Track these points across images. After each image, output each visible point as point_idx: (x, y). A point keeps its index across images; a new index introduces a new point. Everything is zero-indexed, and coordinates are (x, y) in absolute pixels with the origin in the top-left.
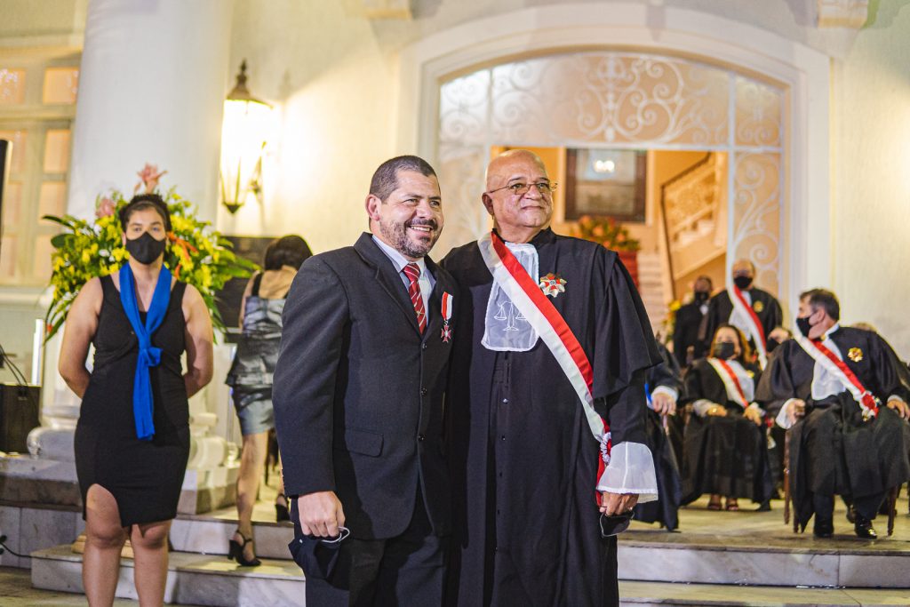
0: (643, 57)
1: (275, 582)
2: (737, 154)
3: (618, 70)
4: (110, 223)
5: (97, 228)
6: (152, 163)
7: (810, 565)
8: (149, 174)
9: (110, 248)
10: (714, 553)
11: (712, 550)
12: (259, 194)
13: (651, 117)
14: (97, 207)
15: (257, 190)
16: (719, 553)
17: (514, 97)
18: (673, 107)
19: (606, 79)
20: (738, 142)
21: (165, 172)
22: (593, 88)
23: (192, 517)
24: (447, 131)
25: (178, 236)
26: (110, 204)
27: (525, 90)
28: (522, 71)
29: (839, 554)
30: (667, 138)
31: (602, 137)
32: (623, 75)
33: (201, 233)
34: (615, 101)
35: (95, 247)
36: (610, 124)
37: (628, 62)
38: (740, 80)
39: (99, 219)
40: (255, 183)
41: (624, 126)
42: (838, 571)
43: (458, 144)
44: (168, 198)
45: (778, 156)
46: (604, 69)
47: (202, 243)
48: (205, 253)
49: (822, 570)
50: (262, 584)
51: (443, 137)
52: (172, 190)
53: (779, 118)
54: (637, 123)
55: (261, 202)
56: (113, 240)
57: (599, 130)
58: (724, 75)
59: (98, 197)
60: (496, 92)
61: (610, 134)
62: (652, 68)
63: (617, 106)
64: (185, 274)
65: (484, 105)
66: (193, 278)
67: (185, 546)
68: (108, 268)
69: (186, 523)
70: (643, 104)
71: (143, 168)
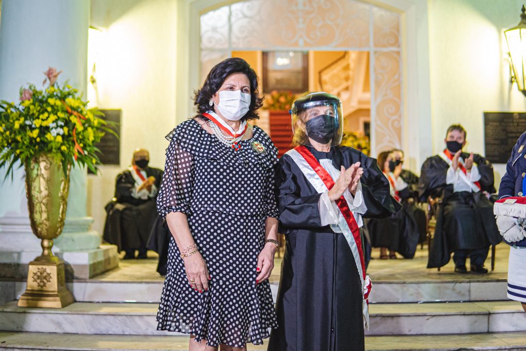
1: (145, 317)
2: (375, 52)
3: (304, 5)
4: (30, 104)
5: (21, 108)
6: (53, 66)
7: (454, 289)
8: (52, 73)
9: (32, 120)
10: (398, 285)
11: (397, 283)
12: (95, 84)
13: (325, 31)
14: (21, 94)
15: (93, 81)
16: (401, 285)
17: (244, 22)
18: (337, 25)
19: (298, 10)
20: (376, 45)
21: (60, 72)
22: (290, 16)
23: (87, 281)
24: (205, 43)
25: (73, 110)
26: (28, 93)
27: (251, 18)
28: (249, 6)
29: (470, 282)
30: (334, 44)
31: (296, 44)
32: (307, 8)
33: (84, 108)
34: (304, 23)
35: (22, 119)
36: (301, 37)
38: (375, 9)
39: (23, 102)
40: (92, 78)
41: (308, 37)
42: (469, 291)
43: (212, 50)
44: (64, 88)
45: (398, 53)
46: (296, 4)
47: (86, 114)
49: (460, 292)
50: (137, 319)
51: (203, 47)
52: (67, 82)
53: (398, 29)
54: (317, 36)
55: (96, 88)
56: (33, 114)
57: (294, 40)
58: (367, 7)
59: (21, 88)
60: (233, 19)
61: (301, 42)
62: (324, 4)
63: (305, 26)
64: (78, 134)
65: (227, 28)
66: (83, 136)
67: (84, 298)
68: (31, 132)
69: (83, 285)
70: (320, 24)
71: (48, 69)
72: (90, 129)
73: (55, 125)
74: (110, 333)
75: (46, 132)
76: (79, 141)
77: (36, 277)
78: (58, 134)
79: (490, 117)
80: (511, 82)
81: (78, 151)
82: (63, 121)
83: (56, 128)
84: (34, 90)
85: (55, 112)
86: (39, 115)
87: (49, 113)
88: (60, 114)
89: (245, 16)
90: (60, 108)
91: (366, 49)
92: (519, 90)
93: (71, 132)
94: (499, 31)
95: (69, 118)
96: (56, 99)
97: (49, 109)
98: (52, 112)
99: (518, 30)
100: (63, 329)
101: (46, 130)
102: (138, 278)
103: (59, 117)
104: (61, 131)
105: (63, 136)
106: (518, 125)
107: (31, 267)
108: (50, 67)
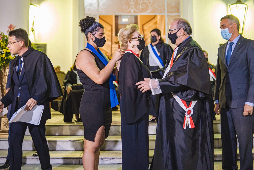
2: (168, 16)
6: (12, 24)
8: (11, 27)
9: (2, 49)
12: (33, 32)
13: (144, 6)
15: (33, 30)
17: (105, 1)
18: (150, 3)
20: (168, 12)
21: (16, 26)
24: (86, 11)
26: (1, 36)
30: (148, 12)
31: (130, 12)
36: (132, 8)
40: (32, 29)
41: (136, 8)
43: (90, 15)
45: (179, 16)
51: (85, 13)
53: (179, 4)
54: (140, 8)
55: (34, 34)
56: (3, 47)
57: (129, 10)
60: (100, 0)
61: (132, 11)
63: (134, 3)
65: (97, 4)
68: (2, 55)
70: (141, 2)
71: (10, 25)
77: (5, 124)
84: (3, 35)
86: (5, 47)
91: (163, 14)
94: (227, 5)
99: (236, 5)
101: (9, 54)
107: (2, 119)
108: (10, 24)
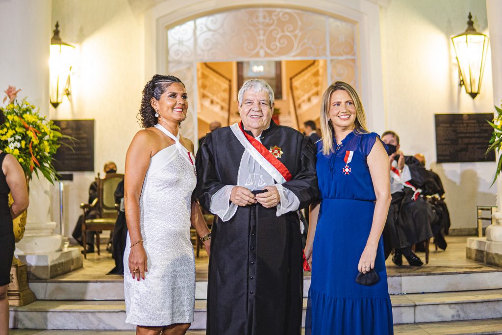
0: (278, 10)
1: (97, 313)
2: (332, 61)
3: (264, 17)
6: (12, 85)
8: (11, 92)
13: (284, 42)
15: (68, 94)
17: (209, 35)
18: (296, 36)
19: (259, 23)
20: (332, 54)
21: (20, 90)
22: (251, 28)
23: (48, 281)
24: (172, 56)
25: (29, 125)
27: (214, 31)
28: (212, 20)
29: (401, 276)
30: (293, 54)
31: (257, 55)
32: (267, 21)
33: (42, 123)
34: (264, 35)
36: (262, 48)
37: (270, 13)
38: (331, 20)
40: (67, 91)
41: (269, 47)
42: (400, 284)
43: (179, 62)
44: (22, 105)
45: (354, 61)
46: (257, 18)
47: (43, 128)
48: (45, 134)
49: (392, 285)
50: (90, 315)
51: (170, 59)
52: (24, 100)
53: (353, 40)
54: (276, 46)
55: (71, 100)
57: (256, 51)
58: (323, 18)
60: (198, 33)
61: (262, 53)
62: (283, 15)
63: (265, 38)
64: (34, 147)
65: (192, 40)
66: (38, 149)
67: (45, 297)
69: (45, 284)
70: (279, 36)
71: (8, 88)
72: (46, 143)
73: (12, 139)
74: (66, 328)
75: (5, 145)
76: (35, 155)
78: (16, 148)
79: (441, 119)
80: (461, 85)
81: (35, 163)
82: (20, 136)
83: (14, 142)
85: (13, 127)
87: (8, 129)
88: (17, 129)
89: (209, 30)
90: (17, 124)
91: (323, 58)
92: (467, 92)
93: (28, 146)
94: (448, 38)
95: (26, 132)
96: (14, 115)
97: (8, 125)
98: (11, 127)
99: (464, 36)
100: (24, 325)
101: (5, 143)
102: (94, 278)
103: (16, 132)
104: (18, 145)
105: (20, 149)
106: (467, 126)
108: (9, 86)
